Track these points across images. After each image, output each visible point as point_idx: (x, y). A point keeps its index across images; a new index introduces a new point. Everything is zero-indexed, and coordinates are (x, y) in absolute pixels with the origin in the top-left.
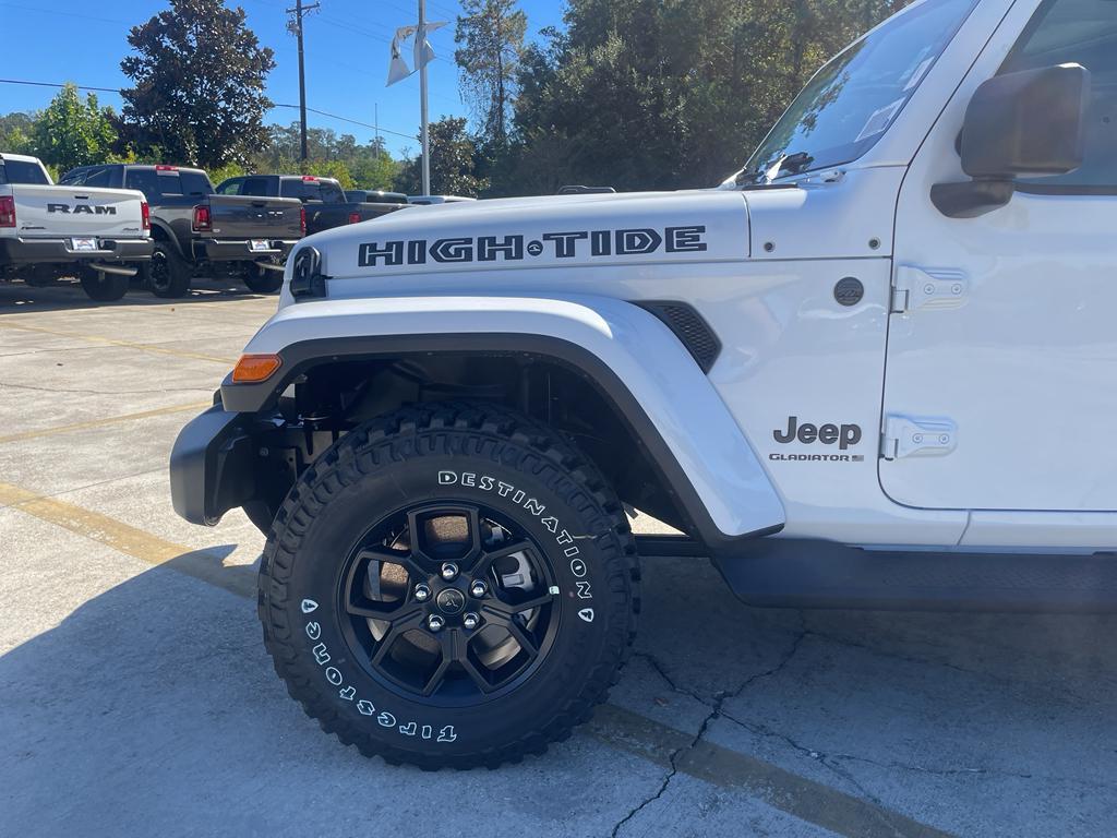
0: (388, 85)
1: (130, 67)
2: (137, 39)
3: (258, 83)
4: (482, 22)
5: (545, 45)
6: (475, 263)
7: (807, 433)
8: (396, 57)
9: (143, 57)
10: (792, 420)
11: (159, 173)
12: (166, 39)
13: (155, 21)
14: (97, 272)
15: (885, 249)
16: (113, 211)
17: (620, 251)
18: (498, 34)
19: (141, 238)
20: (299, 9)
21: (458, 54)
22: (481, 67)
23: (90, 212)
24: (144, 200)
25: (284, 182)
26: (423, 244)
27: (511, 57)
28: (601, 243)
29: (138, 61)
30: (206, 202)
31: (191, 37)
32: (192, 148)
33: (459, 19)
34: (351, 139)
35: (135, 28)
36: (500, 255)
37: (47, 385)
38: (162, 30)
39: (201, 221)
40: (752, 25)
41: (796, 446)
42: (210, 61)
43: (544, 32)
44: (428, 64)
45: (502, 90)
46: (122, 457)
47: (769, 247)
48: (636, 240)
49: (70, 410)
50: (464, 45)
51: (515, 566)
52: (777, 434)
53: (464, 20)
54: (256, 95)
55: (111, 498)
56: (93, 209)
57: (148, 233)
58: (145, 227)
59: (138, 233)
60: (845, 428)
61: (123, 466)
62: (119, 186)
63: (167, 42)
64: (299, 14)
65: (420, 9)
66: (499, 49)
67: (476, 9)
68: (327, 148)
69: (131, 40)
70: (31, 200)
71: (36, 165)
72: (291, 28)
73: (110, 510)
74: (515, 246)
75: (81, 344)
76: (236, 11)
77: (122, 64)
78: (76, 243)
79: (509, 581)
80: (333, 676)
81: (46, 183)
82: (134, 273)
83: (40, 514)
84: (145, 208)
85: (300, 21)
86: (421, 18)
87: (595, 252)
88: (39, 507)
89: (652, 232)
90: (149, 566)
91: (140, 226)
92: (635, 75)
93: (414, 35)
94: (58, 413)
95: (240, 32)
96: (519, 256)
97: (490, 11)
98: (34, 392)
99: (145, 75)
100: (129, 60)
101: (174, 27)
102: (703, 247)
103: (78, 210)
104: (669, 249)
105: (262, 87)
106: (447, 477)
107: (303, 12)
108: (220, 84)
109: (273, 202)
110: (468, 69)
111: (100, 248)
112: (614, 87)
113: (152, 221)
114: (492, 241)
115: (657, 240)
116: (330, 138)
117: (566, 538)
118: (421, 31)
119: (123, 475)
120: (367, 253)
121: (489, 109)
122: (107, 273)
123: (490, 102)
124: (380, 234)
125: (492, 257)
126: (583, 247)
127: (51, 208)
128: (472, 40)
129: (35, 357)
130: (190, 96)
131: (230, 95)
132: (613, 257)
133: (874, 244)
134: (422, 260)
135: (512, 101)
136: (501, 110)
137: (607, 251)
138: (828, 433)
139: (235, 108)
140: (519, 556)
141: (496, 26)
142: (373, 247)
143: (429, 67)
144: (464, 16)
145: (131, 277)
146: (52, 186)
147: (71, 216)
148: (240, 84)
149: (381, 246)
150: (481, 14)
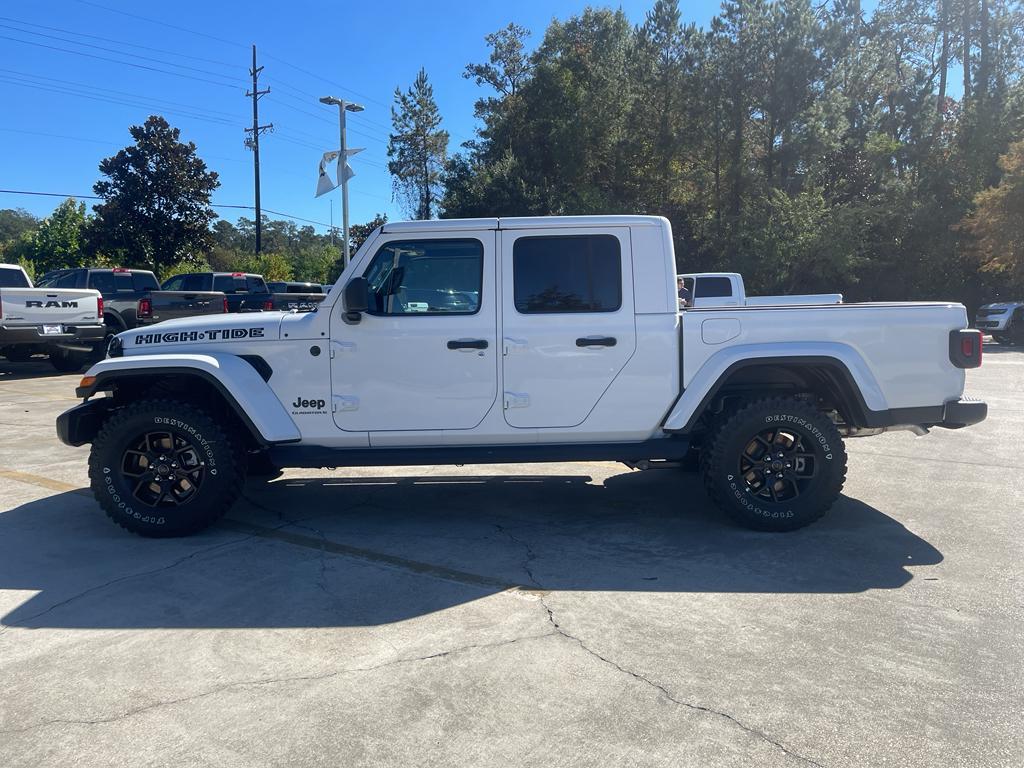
0: (318, 195)
1: (101, 189)
2: (107, 168)
3: (205, 198)
4: (410, 139)
5: (466, 154)
6: (179, 342)
7: (305, 404)
8: (323, 174)
9: (111, 181)
10: (299, 399)
11: (115, 274)
12: (131, 167)
13: (122, 153)
14: (62, 350)
15: (327, 336)
16: (75, 305)
17: (233, 337)
18: (425, 148)
19: (96, 324)
20: (256, 128)
21: (391, 165)
22: (411, 175)
23: (57, 306)
24: (100, 296)
25: (217, 278)
26: (160, 335)
27: (436, 166)
28: (226, 334)
29: (107, 185)
30: (147, 296)
31: (152, 164)
32: (148, 251)
33: (391, 136)
34: (311, 229)
35: (105, 160)
36: (188, 339)
37: (18, 422)
38: (128, 160)
39: (144, 310)
40: (625, 143)
41: (302, 409)
42: (166, 184)
43: (465, 145)
44: (348, 181)
45: (428, 193)
46: (56, 455)
47: (286, 335)
48: (238, 332)
49: (29, 435)
50: (395, 158)
51: (190, 456)
52: (294, 404)
53: (396, 138)
54: (203, 208)
55: (47, 470)
56: (60, 304)
57: (102, 320)
58: (100, 316)
59: (94, 321)
60: (319, 401)
61: (56, 458)
62: (83, 286)
63: (132, 169)
64: (256, 132)
65: (342, 139)
66: (426, 160)
67: (406, 129)
68: (289, 237)
69: (102, 169)
70: (14, 299)
71: (20, 271)
72: (248, 144)
73: (47, 475)
74: (194, 336)
75: (42, 399)
76: (188, 144)
77: (94, 187)
78: (46, 329)
79: (189, 463)
80: (117, 498)
81: (28, 286)
82: (90, 350)
83: (8, 477)
84: (100, 302)
85: (256, 138)
86: (342, 146)
87: (224, 337)
88: (7, 474)
89: (245, 330)
90: (60, 493)
91: (96, 315)
92: (524, 186)
93: (337, 159)
94: (22, 436)
95: (191, 160)
96: (196, 339)
97: (418, 130)
98: (8, 427)
99: (113, 195)
100: (100, 183)
101: (138, 158)
102: (263, 335)
103: (49, 305)
104: (251, 336)
105: (208, 202)
106: (158, 420)
107: (260, 131)
108: (174, 200)
109: (204, 295)
110: (400, 176)
111: (64, 332)
112: (507, 196)
113: (105, 311)
114: (186, 334)
115: (246, 333)
116: (292, 229)
117: (204, 442)
118: (343, 154)
119: (56, 462)
120: (139, 339)
121: (417, 209)
122: (70, 351)
123: (418, 203)
124: (144, 332)
125: (185, 339)
126: (219, 336)
127: (29, 304)
128: (402, 153)
129: (12, 407)
130: (148, 210)
131: (182, 209)
132: (230, 339)
133: (323, 334)
134: (159, 341)
135: (437, 202)
136: (428, 209)
137: (228, 337)
138: (313, 403)
139: (186, 218)
140: (191, 452)
141: (422, 143)
142: (141, 337)
143: (349, 182)
144: (396, 134)
145: (88, 352)
146: (32, 289)
147: (43, 310)
148: (190, 200)
149: (145, 337)
150: (410, 133)
